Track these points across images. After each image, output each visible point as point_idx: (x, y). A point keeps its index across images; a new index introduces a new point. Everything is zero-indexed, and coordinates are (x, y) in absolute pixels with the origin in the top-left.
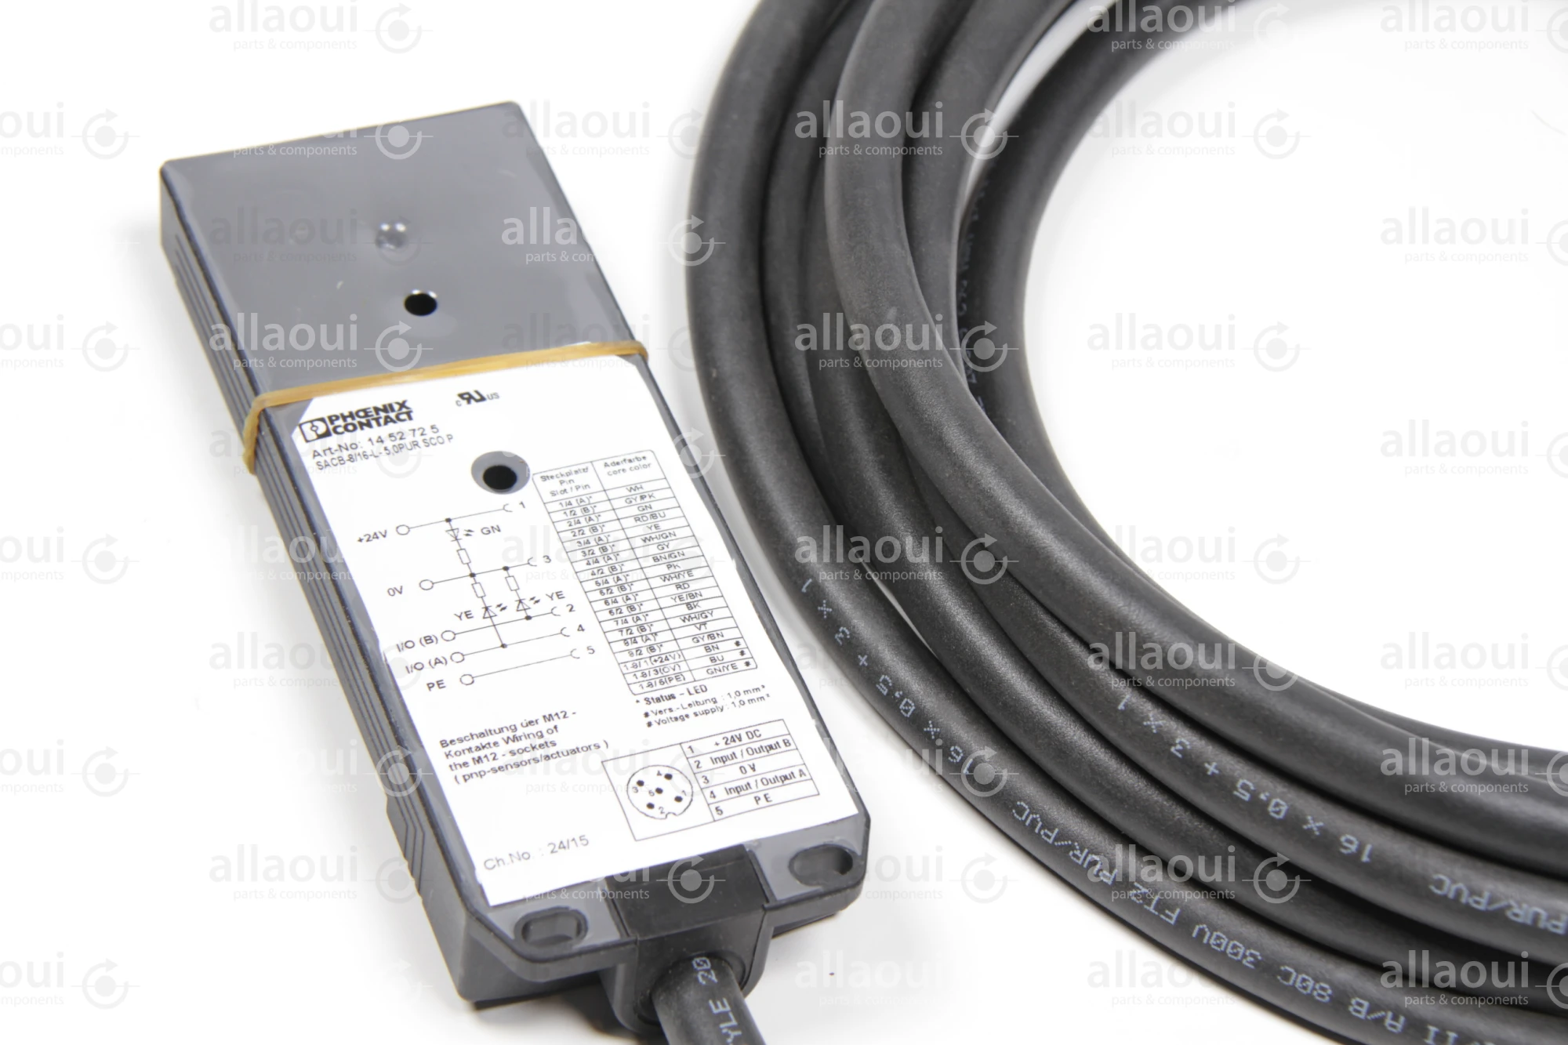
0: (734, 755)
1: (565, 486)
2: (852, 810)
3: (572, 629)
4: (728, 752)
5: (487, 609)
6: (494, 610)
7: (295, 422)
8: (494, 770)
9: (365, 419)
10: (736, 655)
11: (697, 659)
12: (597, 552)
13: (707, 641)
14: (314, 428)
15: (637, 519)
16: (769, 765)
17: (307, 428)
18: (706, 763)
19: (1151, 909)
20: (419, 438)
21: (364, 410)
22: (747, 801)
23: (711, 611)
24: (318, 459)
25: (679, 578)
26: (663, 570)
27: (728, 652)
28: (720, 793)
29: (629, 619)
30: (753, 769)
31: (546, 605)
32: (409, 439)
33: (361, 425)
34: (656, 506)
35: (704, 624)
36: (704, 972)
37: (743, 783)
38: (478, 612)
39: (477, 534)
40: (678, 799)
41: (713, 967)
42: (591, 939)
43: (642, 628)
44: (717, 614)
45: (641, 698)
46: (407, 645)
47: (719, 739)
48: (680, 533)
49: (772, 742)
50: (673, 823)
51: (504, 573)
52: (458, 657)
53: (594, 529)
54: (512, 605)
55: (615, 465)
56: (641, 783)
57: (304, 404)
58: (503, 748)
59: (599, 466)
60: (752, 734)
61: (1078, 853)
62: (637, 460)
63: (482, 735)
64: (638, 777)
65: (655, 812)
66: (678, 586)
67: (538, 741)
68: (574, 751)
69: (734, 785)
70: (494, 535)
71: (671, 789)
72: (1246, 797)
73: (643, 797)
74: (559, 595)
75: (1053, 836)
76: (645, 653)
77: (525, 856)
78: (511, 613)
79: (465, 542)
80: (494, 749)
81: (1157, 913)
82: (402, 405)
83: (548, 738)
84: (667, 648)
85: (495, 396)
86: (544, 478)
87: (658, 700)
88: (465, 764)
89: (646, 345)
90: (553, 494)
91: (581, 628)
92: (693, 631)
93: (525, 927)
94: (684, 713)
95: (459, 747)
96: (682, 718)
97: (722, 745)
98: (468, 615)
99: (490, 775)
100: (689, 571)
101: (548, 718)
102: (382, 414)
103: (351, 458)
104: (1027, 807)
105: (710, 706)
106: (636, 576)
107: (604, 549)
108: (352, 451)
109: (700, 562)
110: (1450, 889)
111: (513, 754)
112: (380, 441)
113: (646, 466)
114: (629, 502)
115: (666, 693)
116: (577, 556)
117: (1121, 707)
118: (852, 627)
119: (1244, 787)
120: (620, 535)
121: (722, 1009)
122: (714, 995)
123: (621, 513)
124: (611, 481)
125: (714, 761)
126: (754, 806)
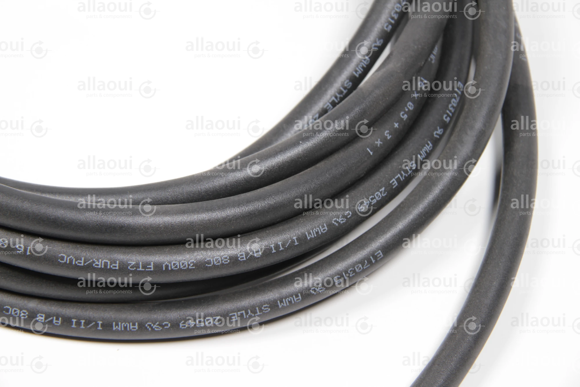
110: (67, 260)
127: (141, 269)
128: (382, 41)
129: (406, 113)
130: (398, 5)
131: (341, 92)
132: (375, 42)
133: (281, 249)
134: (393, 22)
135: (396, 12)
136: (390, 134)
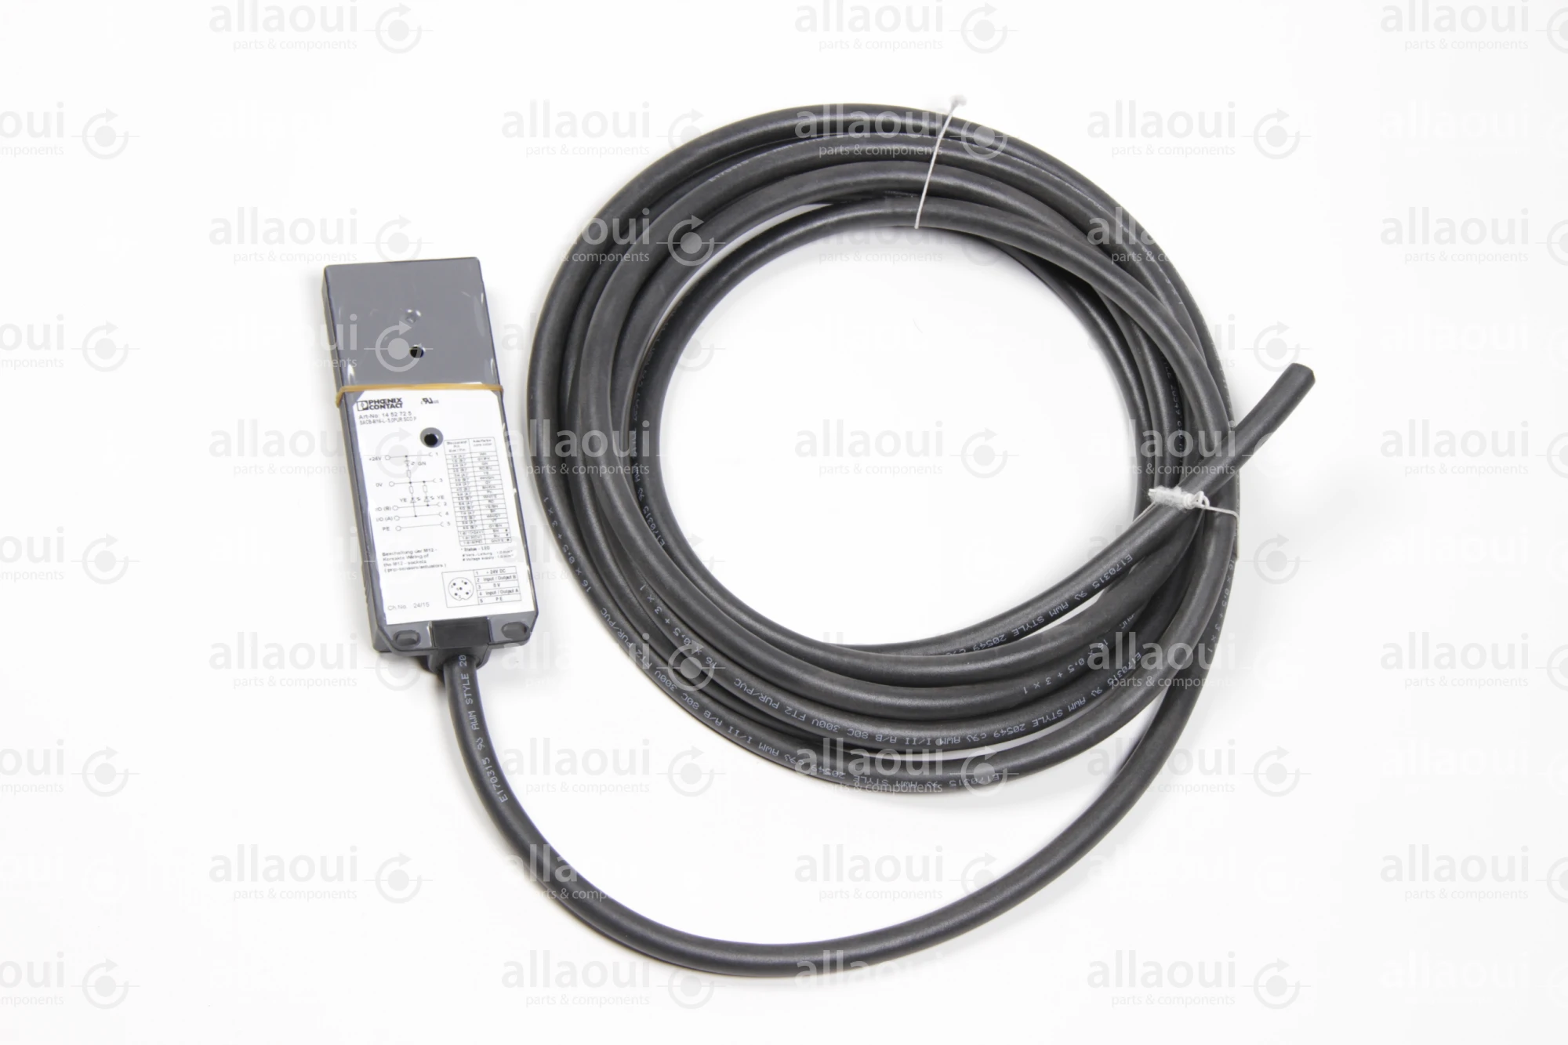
0: (493, 579)
1: (456, 448)
2: (532, 609)
3: (443, 514)
4: (491, 577)
5: (413, 499)
6: (416, 500)
7: (355, 401)
8: (400, 569)
9: (384, 404)
10: (504, 535)
11: (489, 534)
12: (461, 481)
13: (495, 527)
14: (362, 405)
15: (480, 468)
16: (505, 585)
17: (360, 404)
18: (481, 580)
20: (403, 417)
21: (384, 400)
22: (493, 599)
23: (499, 514)
24: (361, 419)
25: (490, 498)
26: (485, 493)
27: (502, 534)
28: (484, 594)
29: (467, 513)
30: (499, 585)
31: (436, 500)
32: (399, 416)
33: (381, 407)
34: (490, 463)
35: (495, 519)
36: (463, 662)
37: (493, 591)
38: (409, 499)
39: (416, 464)
40: (467, 593)
41: (467, 660)
42: (421, 645)
43: (471, 517)
44: (501, 516)
45: (463, 548)
46: (379, 509)
47: (489, 571)
48: (496, 477)
49: (508, 575)
50: (463, 603)
51: (423, 484)
52: (397, 518)
53: (462, 470)
54: (423, 499)
55: (477, 442)
56: (454, 584)
57: (360, 393)
58: (405, 561)
59: (471, 441)
60: (502, 571)
62: (487, 441)
63: (399, 553)
64: (454, 582)
65: (457, 597)
66: (490, 501)
67: (418, 559)
68: (433, 566)
69: (489, 591)
70: (423, 466)
71: (466, 588)
72: (677, 635)
73: (454, 590)
74: (442, 497)
76: (470, 528)
77: (404, 607)
78: (422, 502)
79: (411, 467)
80: (402, 560)
82: (399, 400)
83: (424, 559)
84: (480, 528)
85: (437, 402)
86: (449, 443)
87: (470, 550)
88: (390, 565)
89: (504, 388)
90: (450, 451)
91: (447, 514)
92: (490, 522)
93: (397, 636)
94: (478, 557)
95: (389, 557)
96: (477, 559)
97: (489, 574)
98: (405, 500)
99: (398, 571)
100: (495, 495)
101: (426, 550)
102: (391, 403)
103: (374, 422)
105: (488, 556)
106: (473, 494)
107: (464, 480)
108: (375, 419)
109: (501, 491)
110: (741, 685)
111: (409, 563)
112: (387, 415)
113: (490, 444)
114: (479, 459)
115: (473, 547)
116: (453, 481)
117: (641, 589)
118: (559, 522)
119: (677, 631)
120: (472, 474)
121: (466, 677)
122: (464, 671)
123: (475, 465)
124: (474, 449)
125: (485, 579)
126: (495, 601)
127: (794, 716)
128: (1086, 594)
129: (1074, 666)
130: (1114, 570)
131: (1032, 624)
132: (1080, 593)
133: (914, 743)
134: (1103, 581)
135: (1109, 575)
136: (1051, 681)
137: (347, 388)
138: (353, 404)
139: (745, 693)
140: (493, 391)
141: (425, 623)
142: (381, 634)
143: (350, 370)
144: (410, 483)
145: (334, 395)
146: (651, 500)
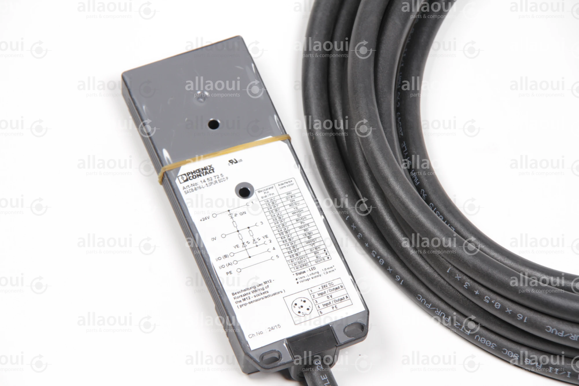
1: (266, 194)
2: (363, 309)
3: (271, 249)
4: (323, 291)
5: (243, 243)
6: (246, 243)
7: (176, 176)
8: (250, 303)
9: (199, 173)
10: (325, 255)
11: (312, 257)
12: (278, 219)
13: (315, 250)
14: (183, 178)
15: (290, 206)
16: (337, 295)
17: (180, 178)
18: (316, 296)
19: (462, 330)
20: (217, 179)
21: (198, 170)
22: (329, 309)
23: (316, 239)
24: (185, 190)
25: (304, 227)
26: (299, 224)
27: (322, 254)
28: (321, 306)
29: (289, 244)
30: (331, 297)
31: (262, 240)
32: (214, 179)
33: (198, 176)
34: (296, 200)
35: (314, 244)
36: (318, 366)
37: (328, 302)
38: (241, 245)
39: (238, 215)
40: (308, 309)
41: (321, 363)
42: (283, 360)
43: (294, 247)
44: (318, 240)
45: (295, 273)
46: (219, 259)
47: (320, 287)
48: (304, 210)
49: (337, 287)
50: (307, 318)
51: (248, 229)
52: (235, 262)
53: (276, 210)
54: (251, 241)
55: (282, 185)
56: (296, 304)
57: (178, 169)
58: (252, 295)
59: (277, 185)
60: (331, 284)
61: (438, 311)
62: (289, 182)
63: (245, 290)
64: (295, 302)
65: (301, 314)
66: (305, 230)
67: (262, 292)
68: (275, 294)
69: (325, 303)
70: (244, 215)
71: (306, 305)
72: (488, 302)
73: (297, 309)
74: (266, 236)
75: (430, 306)
76: (295, 257)
77: (261, 333)
78: (251, 245)
79: (235, 218)
80: (249, 295)
81: (463, 331)
82: (210, 166)
83: (266, 290)
84: (303, 254)
85: (241, 160)
86: (259, 192)
87: (300, 274)
88: (240, 301)
89: (291, 136)
90: (262, 198)
91: (274, 249)
92: (309, 247)
93: (262, 357)
94: (308, 278)
95: (238, 295)
96: (308, 280)
97: (321, 289)
99: (248, 305)
100: (308, 224)
101: (265, 283)
102: (204, 171)
103: (196, 189)
104: (421, 296)
105: (317, 274)
106: (291, 227)
107: (280, 218)
108: (196, 186)
109: (312, 220)
110: (551, 330)
111: (255, 296)
112: (205, 181)
113: (292, 184)
114: (287, 199)
115: (302, 271)
116: (271, 221)
117: (448, 271)
118: (363, 233)
119: (487, 298)
120: (285, 212)
121: (325, 378)
122: (322, 373)
123: (285, 204)
124: (281, 191)
125: (319, 295)
126: (332, 310)
137: (166, 167)
138: (175, 179)
139: (557, 336)
140: (283, 141)
141: (281, 341)
142: (248, 359)
143: (166, 154)
144: (238, 231)
145: (156, 177)
146: (433, 197)
